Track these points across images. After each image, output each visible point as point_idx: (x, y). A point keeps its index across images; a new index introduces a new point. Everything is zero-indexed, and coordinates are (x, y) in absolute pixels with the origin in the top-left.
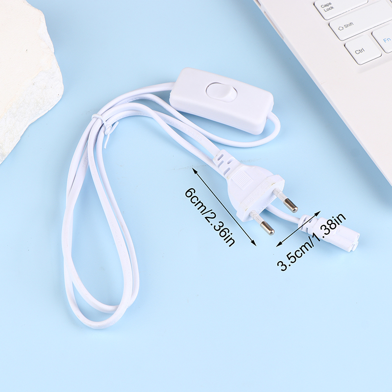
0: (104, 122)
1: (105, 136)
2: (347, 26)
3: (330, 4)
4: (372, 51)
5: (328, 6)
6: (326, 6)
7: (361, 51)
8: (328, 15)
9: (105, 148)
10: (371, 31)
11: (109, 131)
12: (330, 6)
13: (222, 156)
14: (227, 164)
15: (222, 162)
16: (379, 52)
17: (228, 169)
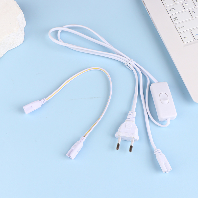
2: (182, 27)
3: (177, 18)
4: (190, 39)
6: (175, 18)
7: (186, 38)
8: (175, 22)
10: (191, 30)
13: (133, 113)
14: (131, 117)
15: (131, 115)
16: (193, 39)
17: (130, 119)
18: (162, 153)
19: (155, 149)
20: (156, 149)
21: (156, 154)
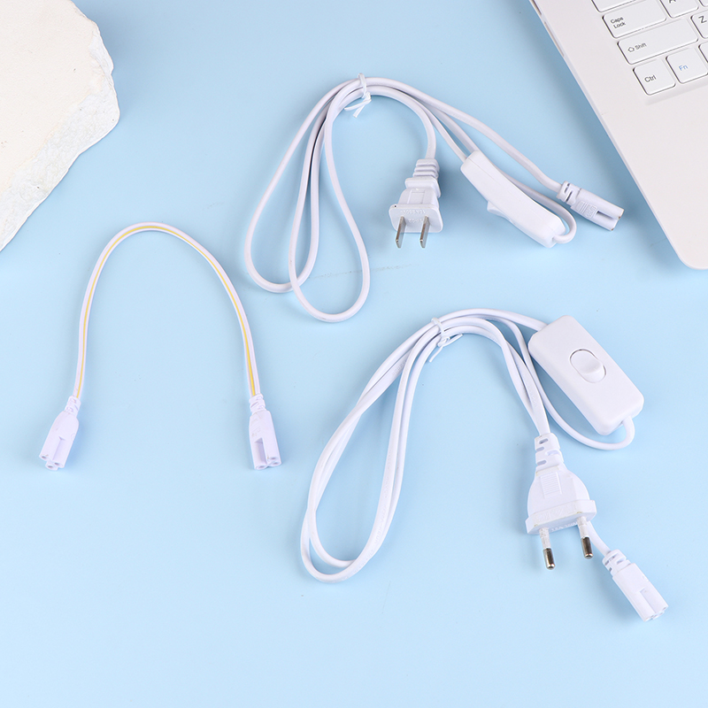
0: (442, 331)
1: (437, 347)
2: (638, 47)
3: (622, 19)
4: (665, 80)
5: (620, 22)
6: (616, 21)
7: (652, 78)
8: (618, 32)
9: (431, 361)
10: (666, 55)
11: (443, 344)
12: (621, 22)
13: (547, 440)
14: (546, 453)
15: (542, 448)
16: (673, 81)
17: (544, 462)
18: (628, 562)
19: (604, 554)
20: (609, 552)
21: (611, 569)
